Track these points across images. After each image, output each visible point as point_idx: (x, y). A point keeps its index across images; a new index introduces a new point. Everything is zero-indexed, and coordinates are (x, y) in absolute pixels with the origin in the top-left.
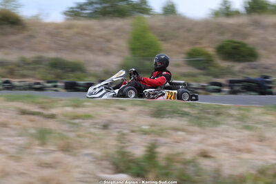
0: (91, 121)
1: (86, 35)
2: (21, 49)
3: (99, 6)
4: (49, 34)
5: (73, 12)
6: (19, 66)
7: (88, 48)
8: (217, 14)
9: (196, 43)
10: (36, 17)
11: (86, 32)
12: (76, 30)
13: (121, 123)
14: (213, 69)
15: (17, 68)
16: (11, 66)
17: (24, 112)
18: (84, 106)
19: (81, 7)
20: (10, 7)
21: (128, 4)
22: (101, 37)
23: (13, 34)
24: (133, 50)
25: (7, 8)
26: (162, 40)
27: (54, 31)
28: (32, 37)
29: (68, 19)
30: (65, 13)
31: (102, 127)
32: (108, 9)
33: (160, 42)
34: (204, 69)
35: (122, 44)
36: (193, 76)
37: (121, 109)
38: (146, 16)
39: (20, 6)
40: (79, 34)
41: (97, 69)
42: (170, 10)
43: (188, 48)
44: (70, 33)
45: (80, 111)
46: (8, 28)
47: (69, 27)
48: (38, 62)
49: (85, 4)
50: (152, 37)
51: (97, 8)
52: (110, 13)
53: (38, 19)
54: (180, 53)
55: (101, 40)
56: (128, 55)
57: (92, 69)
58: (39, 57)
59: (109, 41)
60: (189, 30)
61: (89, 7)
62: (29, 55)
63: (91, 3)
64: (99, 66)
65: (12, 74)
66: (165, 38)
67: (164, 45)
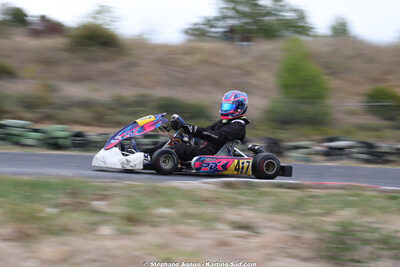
1: (214, 64)
2: (117, 82)
4: (159, 61)
5: (197, 30)
6: (112, 109)
7: (217, 83)
9: (380, 80)
10: (140, 36)
11: (215, 60)
12: (198, 57)
15: (109, 112)
16: (99, 109)
19: (210, 23)
20: (104, 22)
21: (279, 20)
22: (236, 67)
23: (105, 60)
24: (286, 88)
25: (99, 22)
26: (331, 74)
27: (167, 57)
28: (132, 65)
29: (189, 41)
30: (186, 32)
33: (325, 77)
34: (391, 119)
35: (268, 78)
36: (376, 129)
38: (303, 38)
40: (204, 62)
42: (340, 30)
43: (368, 88)
44: (189, 60)
46: (98, 51)
48: (141, 103)
49: (217, 19)
50: (314, 68)
52: (251, 33)
53: (143, 39)
54: (358, 94)
55: (236, 72)
56: (276, 95)
58: (140, 96)
59: (248, 73)
60: (371, 61)
61: (221, 23)
62: (128, 92)
63: (224, 18)
65: (100, 120)
66: (333, 70)
67: (332, 83)
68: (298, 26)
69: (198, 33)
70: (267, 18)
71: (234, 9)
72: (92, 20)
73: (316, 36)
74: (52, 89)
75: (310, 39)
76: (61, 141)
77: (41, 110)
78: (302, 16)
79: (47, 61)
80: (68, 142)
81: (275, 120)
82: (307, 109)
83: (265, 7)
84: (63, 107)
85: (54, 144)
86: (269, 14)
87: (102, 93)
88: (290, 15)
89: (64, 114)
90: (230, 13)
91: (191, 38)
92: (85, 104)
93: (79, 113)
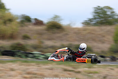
0: (97, 75)
1: (93, 34)
2: (62, 40)
3: (99, 20)
4: (75, 33)
5: (86, 22)
7: (94, 40)
10: (69, 25)
11: (93, 32)
12: (88, 31)
13: (112, 76)
17: (65, 70)
18: (93, 68)
19: (90, 20)
20: (56, 20)
21: (113, 19)
22: (100, 35)
23: (58, 33)
27: (78, 32)
28: (67, 34)
29: (84, 26)
30: (83, 23)
31: (103, 78)
32: (103, 21)
35: (110, 38)
37: (112, 69)
39: (61, 20)
40: (89, 33)
41: (98, 50)
44: (84, 33)
45: (92, 70)
46: (55, 30)
47: (85, 30)
49: (92, 19)
51: (98, 21)
52: (104, 23)
53: (70, 26)
55: (100, 36)
56: (113, 43)
57: (95, 50)
58: (71, 44)
59: (104, 36)
61: (94, 20)
62: (66, 43)
63: (95, 18)
64: (99, 48)
71: (98, 15)
74: (42, 43)
77: (39, 49)
79: (40, 34)
81: (113, 51)
83: (109, 15)
84: (46, 48)
86: (110, 17)
88: (117, 17)
89: (46, 50)
90: (97, 17)
91: (84, 25)
92: (52, 47)
93: (51, 50)
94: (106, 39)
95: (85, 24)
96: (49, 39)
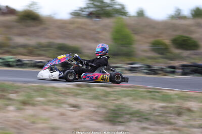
1: (82, 28)
4: (58, 27)
6: (36, 48)
7: (84, 37)
8: (172, 17)
9: (158, 37)
11: (84, 27)
14: (169, 55)
15: (35, 50)
16: (30, 48)
19: (82, 10)
21: (113, 9)
22: (93, 30)
23: (33, 26)
24: (115, 39)
25: (31, 9)
26: (135, 34)
27: (62, 25)
28: (46, 28)
29: (73, 18)
30: (71, 14)
33: (133, 35)
34: (162, 54)
35: (107, 35)
38: (124, 17)
40: (78, 27)
42: (141, 14)
43: (152, 40)
44: (72, 27)
46: (30, 22)
48: (49, 46)
49: (85, 8)
50: (128, 31)
54: (148, 43)
55: (93, 32)
58: (50, 43)
59: (98, 33)
60: (154, 28)
61: (87, 10)
62: (44, 41)
63: (89, 8)
64: (90, 49)
65: (31, 53)
66: (136, 32)
67: (136, 37)
68: (122, 12)
69: (76, 14)
70: (108, 8)
71: (93, 4)
72: (28, 8)
73: (130, 16)
74: (10, 39)
75: (127, 18)
76: (11, 63)
78: (123, 7)
79: (8, 27)
80: (14, 64)
81: (110, 54)
82: (125, 49)
83: (106, 3)
84: (14, 48)
85: (8, 64)
86: (108, 6)
87: (32, 41)
88: (118, 7)
89: (14, 50)
90: (91, 6)
92: (24, 46)
93: (22, 50)
94: (101, 37)
95: (75, 15)
96: (21, 35)
